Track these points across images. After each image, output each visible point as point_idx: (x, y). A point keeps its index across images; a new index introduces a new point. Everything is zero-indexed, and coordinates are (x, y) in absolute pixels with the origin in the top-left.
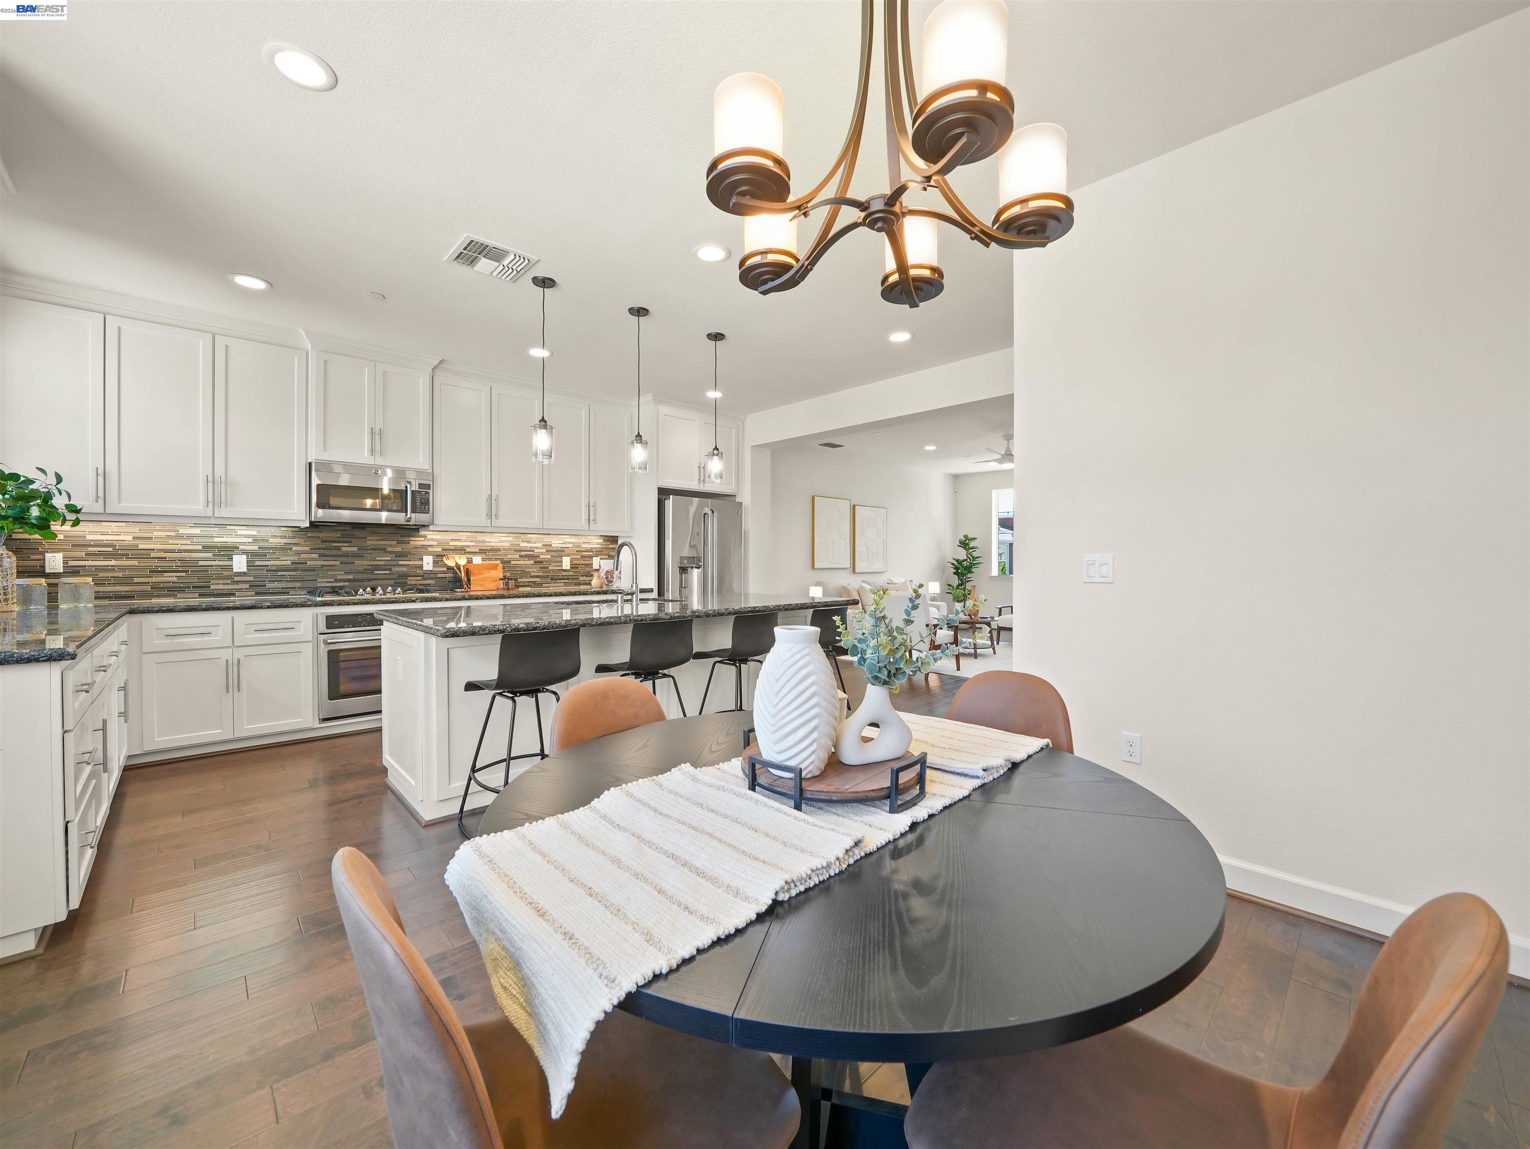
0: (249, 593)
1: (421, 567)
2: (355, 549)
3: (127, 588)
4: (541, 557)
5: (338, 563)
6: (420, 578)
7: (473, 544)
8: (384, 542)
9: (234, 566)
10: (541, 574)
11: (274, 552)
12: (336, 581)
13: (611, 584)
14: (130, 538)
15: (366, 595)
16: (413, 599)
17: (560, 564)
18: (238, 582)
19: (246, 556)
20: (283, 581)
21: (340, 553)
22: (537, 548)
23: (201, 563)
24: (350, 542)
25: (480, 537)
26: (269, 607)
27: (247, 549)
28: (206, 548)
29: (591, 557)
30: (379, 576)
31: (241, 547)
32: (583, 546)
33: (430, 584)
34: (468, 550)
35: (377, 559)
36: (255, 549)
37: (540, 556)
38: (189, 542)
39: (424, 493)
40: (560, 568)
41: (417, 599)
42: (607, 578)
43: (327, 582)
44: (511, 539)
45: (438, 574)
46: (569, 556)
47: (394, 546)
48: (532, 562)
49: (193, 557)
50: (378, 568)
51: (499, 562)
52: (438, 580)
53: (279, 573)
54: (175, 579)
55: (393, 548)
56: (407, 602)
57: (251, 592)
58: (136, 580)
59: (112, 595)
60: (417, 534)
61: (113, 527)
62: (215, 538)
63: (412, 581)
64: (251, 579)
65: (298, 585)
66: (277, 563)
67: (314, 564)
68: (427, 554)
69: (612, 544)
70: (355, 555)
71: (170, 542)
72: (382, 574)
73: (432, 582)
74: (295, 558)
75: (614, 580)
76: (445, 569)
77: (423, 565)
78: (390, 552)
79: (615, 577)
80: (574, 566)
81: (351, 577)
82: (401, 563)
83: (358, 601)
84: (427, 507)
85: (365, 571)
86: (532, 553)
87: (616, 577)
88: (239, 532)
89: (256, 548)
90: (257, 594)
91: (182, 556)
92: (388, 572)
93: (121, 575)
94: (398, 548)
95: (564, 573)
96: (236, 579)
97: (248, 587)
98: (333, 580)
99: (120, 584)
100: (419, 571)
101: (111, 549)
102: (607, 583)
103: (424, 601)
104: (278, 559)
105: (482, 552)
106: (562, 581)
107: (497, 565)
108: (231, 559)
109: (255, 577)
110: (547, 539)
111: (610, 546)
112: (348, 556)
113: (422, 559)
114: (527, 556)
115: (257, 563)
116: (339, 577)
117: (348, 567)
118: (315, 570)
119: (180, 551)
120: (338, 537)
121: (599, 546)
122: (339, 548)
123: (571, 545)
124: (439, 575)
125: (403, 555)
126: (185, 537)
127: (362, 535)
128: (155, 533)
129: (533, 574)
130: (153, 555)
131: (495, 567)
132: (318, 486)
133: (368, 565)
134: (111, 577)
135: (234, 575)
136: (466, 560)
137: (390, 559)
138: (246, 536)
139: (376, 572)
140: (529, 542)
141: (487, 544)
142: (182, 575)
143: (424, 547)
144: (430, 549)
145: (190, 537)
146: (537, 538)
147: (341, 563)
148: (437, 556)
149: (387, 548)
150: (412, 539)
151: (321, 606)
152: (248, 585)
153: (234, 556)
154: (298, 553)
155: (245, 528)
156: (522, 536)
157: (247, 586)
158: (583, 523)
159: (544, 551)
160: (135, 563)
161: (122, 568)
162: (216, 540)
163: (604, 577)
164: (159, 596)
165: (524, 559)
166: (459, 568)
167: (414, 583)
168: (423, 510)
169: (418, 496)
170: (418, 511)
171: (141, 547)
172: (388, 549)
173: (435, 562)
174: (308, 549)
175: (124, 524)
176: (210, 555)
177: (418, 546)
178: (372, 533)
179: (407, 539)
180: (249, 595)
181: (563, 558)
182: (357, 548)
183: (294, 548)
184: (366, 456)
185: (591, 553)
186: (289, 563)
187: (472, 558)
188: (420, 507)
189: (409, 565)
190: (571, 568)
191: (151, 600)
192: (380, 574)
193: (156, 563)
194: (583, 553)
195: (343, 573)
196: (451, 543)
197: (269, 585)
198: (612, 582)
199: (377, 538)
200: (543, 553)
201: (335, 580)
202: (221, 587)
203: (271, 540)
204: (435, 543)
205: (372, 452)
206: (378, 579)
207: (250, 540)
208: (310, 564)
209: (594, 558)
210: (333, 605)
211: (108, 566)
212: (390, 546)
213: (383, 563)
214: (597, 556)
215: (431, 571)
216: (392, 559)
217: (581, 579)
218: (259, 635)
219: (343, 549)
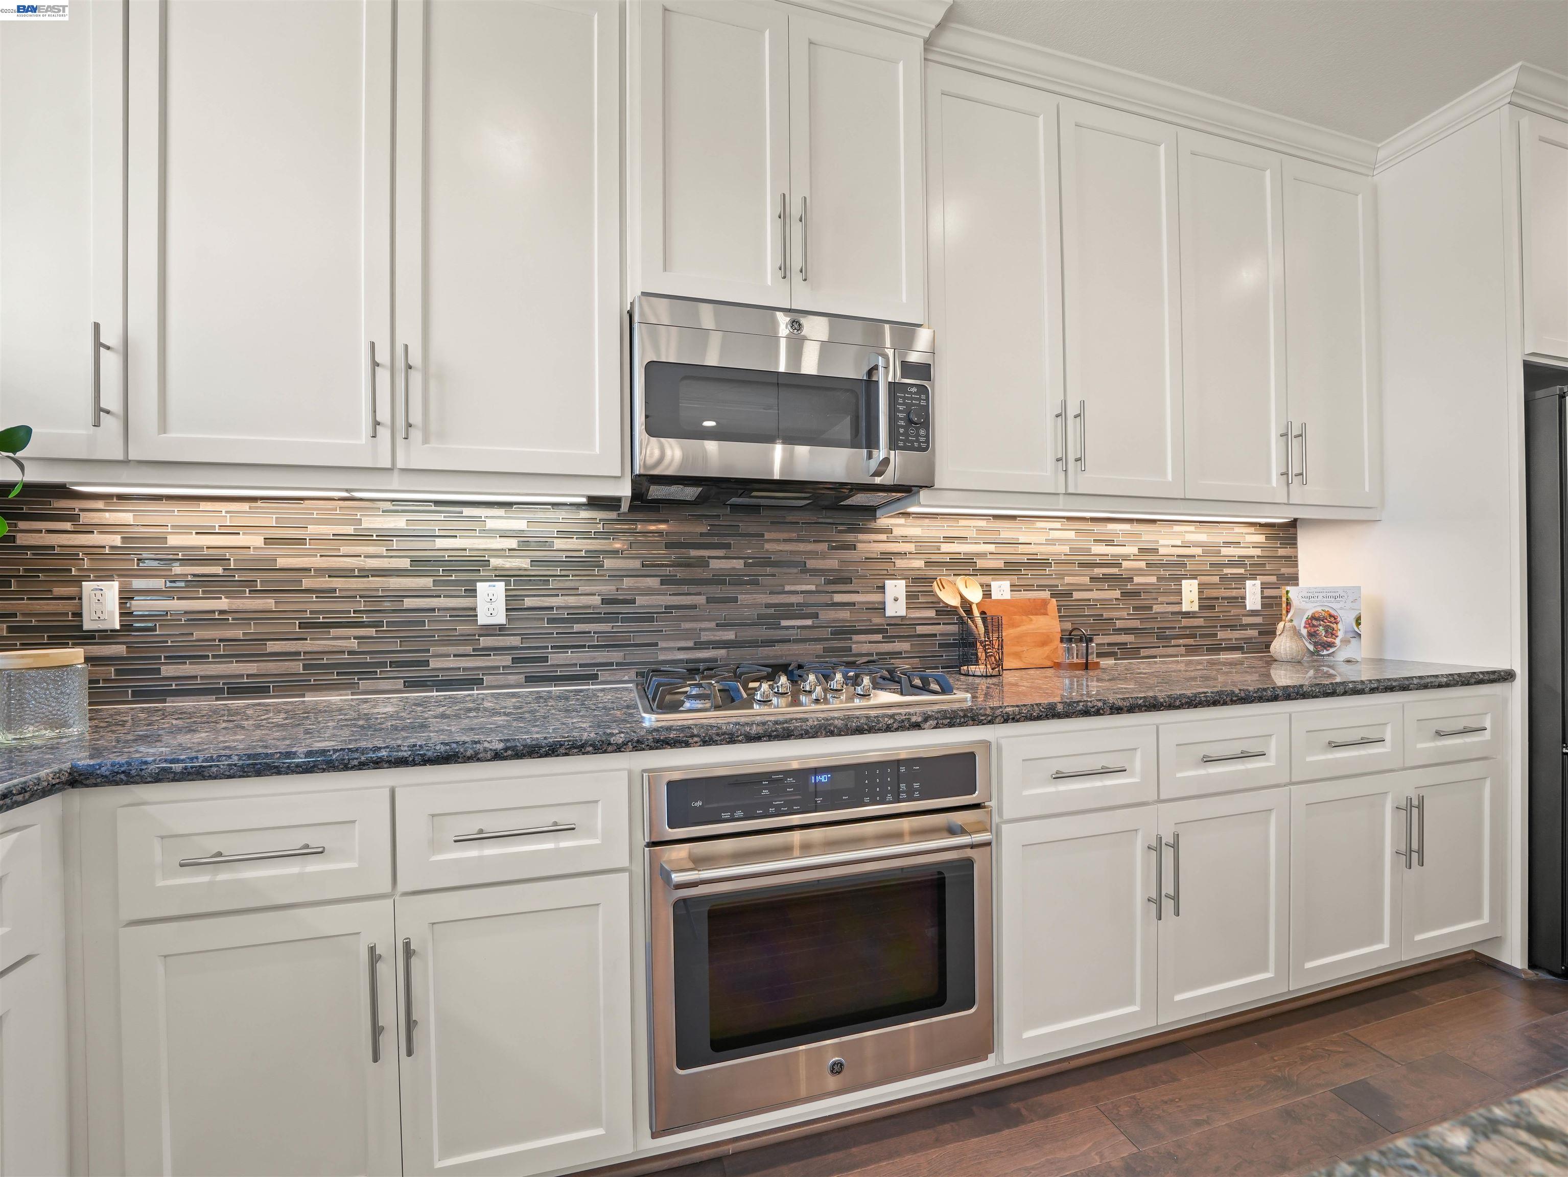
0: (512, 679)
1: (881, 608)
2: (739, 564)
3: (252, 668)
4: (1137, 580)
5: (701, 600)
6: (879, 637)
7: (991, 548)
8: (802, 547)
9: (478, 610)
10: (1136, 624)
11: (563, 573)
12: (700, 645)
13: (1325, 652)
14: (257, 541)
15: (775, 700)
16: (914, 719)
17: (1173, 599)
18: (487, 651)
19: (503, 584)
20: (584, 646)
21: (706, 575)
22: (1126, 558)
23: (408, 603)
24: (727, 546)
25: (1007, 532)
26: (497, 756)
27: (508, 565)
28: (420, 565)
29: (1242, 579)
30: (791, 632)
31: (494, 562)
32: (1225, 551)
33: (901, 653)
34: (981, 564)
35: (787, 588)
36: (525, 566)
37: (1135, 578)
38: (382, 550)
39: (914, 390)
40: (1175, 608)
41: (926, 720)
42: (1311, 635)
43: (679, 649)
44: (1071, 535)
45: (917, 627)
46: (1194, 577)
47: (824, 557)
48: (1117, 594)
49: (392, 586)
50: (790, 611)
51: (1046, 594)
52: (916, 641)
53: (577, 627)
54: (354, 644)
55: (820, 561)
56: (897, 730)
57: (516, 677)
58: (272, 647)
59: (221, 686)
60: (872, 525)
61: (224, 514)
62: (437, 540)
63: (862, 645)
64: (515, 641)
65: (616, 656)
66: (572, 601)
67: (650, 603)
68: (893, 577)
69: (1284, 545)
70: (735, 579)
71: (344, 550)
72: (799, 627)
73: (904, 646)
74: (608, 589)
75: (1337, 641)
76: (931, 613)
77: (884, 603)
78: (816, 572)
79: (1340, 634)
80: (1207, 603)
81: (730, 635)
82: (838, 598)
83: (760, 730)
84: (922, 432)
85: (762, 620)
86: (1115, 571)
87: (1346, 632)
88: (491, 524)
89: (524, 563)
90: (531, 680)
91: (367, 586)
92: (809, 622)
93: (239, 633)
94: (831, 561)
95: (1185, 622)
96: (485, 642)
97: (509, 663)
98: (690, 644)
99: (241, 657)
100: (877, 620)
101: (219, 570)
102: (1311, 648)
103: (945, 726)
104: (573, 591)
105: (1010, 569)
106: (1181, 641)
107: (1044, 603)
108: (472, 593)
109: (524, 637)
110: (1148, 535)
111: (1281, 552)
112: (723, 582)
113: (883, 587)
114: (1106, 578)
115: (529, 602)
116: (705, 637)
117: (723, 611)
118: (651, 620)
119: (365, 573)
120: (702, 534)
121: (1258, 552)
122: (703, 563)
123: (1199, 551)
124: (920, 630)
125: (841, 579)
126: (375, 538)
127: (753, 529)
128: (313, 529)
129: (1119, 624)
130: (306, 583)
131: (1040, 608)
132: (651, 367)
133: (768, 606)
134: (220, 640)
135: (482, 632)
136: (981, 590)
137: (813, 588)
138: (504, 534)
139: (784, 623)
140: (1109, 543)
141: (1021, 549)
142: (368, 634)
143: (888, 557)
144: (900, 563)
145: (385, 536)
146: (1126, 534)
147: (709, 601)
148: (916, 580)
149: (808, 562)
150: (861, 537)
151: (651, 748)
152: (510, 658)
153: (478, 584)
154: (617, 576)
155: (501, 512)
156: (1097, 528)
157: (507, 660)
158: (1274, 484)
159: (1142, 564)
160: (269, 603)
161: (243, 617)
162: (441, 543)
163: (1304, 632)
164: (318, 688)
165: (1099, 585)
166: (969, 612)
167: (865, 648)
168: (912, 442)
169: (901, 401)
170: (901, 444)
171: (281, 563)
172: (811, 564)
173: (910, 596)
174: (637, 564)
175: (245, 506)
176: (427, 582)
177: (874, 556)
178: (777, 524)
179: (850, 537)
180: (512, 683)
181: (1184, 582)
182: (742, 562)
183: (608, 563)
184: (769, 283)
185: (1242, 571)
186: (597, 600)
187: (990, 585)
188: (906, 434)
189: (854, 604)
190: (1201, 607)
191: (303, 696)
192: (793, 627)
193: (313, 604)
194: (1227, 571)
195: (712, 625)
196: (945, 548)
197: (555, 658)
198: (1330, 645)
199: (785, 535)
200: (1140, 572)
201: (695, 643)
202: (451, 663)
203: (559, 544)
204: (910, 547)
205: (784, 270)
206: (789, 641)
207: (513, 543)
208: (645, 603)
209: (1248, 582)
210: (687, 745)
211: (214, 612)
212: (814, 554)
213: (798, 599)
214: (1253, 577)
215: (902, 618)
216: (820, 588)
217: (1221, 635)
218: (472, 852)
219: (715, 564)
